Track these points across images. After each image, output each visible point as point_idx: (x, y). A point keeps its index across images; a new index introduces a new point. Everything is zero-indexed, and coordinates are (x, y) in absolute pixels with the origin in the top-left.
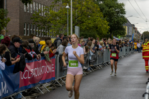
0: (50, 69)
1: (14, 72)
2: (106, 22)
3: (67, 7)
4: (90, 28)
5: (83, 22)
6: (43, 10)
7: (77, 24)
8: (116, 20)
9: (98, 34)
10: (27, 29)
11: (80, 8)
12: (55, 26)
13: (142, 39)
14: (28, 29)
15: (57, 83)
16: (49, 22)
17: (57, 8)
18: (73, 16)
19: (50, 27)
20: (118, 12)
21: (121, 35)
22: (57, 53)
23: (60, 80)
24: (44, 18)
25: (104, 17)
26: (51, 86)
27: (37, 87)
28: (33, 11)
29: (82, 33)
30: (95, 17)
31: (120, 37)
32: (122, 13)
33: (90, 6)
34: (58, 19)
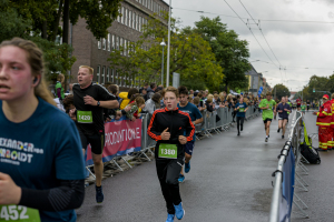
0: (133, 133)
2: (219, 67)
3: (163, 43)
4: (196, 77)
5: (185, 67)
6: (126, 47)
7: (177, 69)
8: (234, 65)
9: (207, 86)
10: (101, 75)
11: (181, 45)
12: (143, 71)
13: (273, 95)
14: (103, 75)
15: (143, 156)
16: (135, 65)
17: (148, 45)
18: (170, 57)
19: (136, 72)
20: (238, 54)
21: (241, 87)
23: (146, 152)
25: (218, 60)
26: (134, 160)
27: (113, 161)
28: (112, 49)
29: (184, 83)
30: (203, 61)
31: (239, 91)
32: (244, 55)
33: (197, 44)
34: (148, 60)
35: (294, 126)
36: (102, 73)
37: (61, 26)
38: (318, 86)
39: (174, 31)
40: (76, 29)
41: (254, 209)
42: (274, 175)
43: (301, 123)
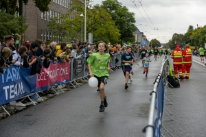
2: (117, 29)
3: (82, 15)
4: (103, 35)
8: (127, 28)
9: (110, 41)
10: (43, 35)
11: (93, 16)
12: (70, 33)
13: (150, 46)
14: (45, 35)
15: (71, 85)
16: (65, 29)
17: (72, 16)
18: (87, 23)
20: (129, 21)
21: (131, 41)
23: (73, 82)
25: (116, 25)
26: (65, 87)
27: (52, 89)
29: (95, 39)
31: (129, 43)
32: (132, 22)
33: (103, 15)
34: (73, 26)
35: (163, 64)
37: (18, 5)
38: (178, 40)
39: (89, 7)
40: (27, 7)
41: (140, 116)
42: (151, 94)
43: (167, 63)
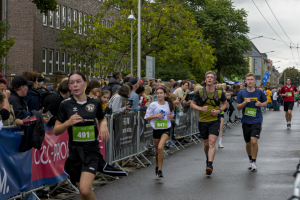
1: (21, 149)
2: (209, 47)
3: (131, 17)
4: (177, 61)
5: (162, 48)
6: (80, 23)
7: (151, 52)
8: (229, 44)
9: (193, 73)
10: (47, 61)
11: (156, 18)
12: (106, 55)
13: (282, 82)
14: (51, 62)
16: (94, 47)
17: (110, 19)
18: (142, 35)
19: (96, 57)
20: (233, 29)
21: (239, 74)
22: (109, 111)
24: (82, 40)
25: (205, 38)
26: (96, 178)
28: (62, 25)
29: (161, 70)
30: (186, 39)
31: (236, 79)
32: (241, 31)
33: (177, 16)
34: (111, 41)
36: (49, 59)
